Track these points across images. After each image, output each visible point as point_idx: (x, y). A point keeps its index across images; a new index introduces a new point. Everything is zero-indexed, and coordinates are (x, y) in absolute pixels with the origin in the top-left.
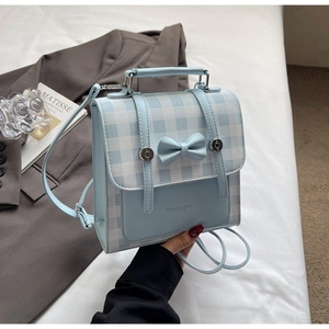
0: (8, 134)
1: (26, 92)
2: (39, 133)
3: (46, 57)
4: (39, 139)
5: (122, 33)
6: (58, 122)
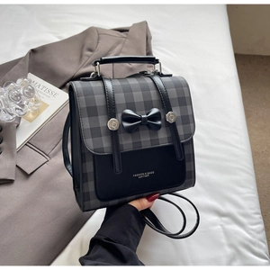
1: (19, 81)
2: (31, 116)
3: (33, 51)
6: (46, 106)
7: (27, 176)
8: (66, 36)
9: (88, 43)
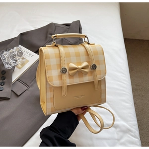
0: (7, 66)
1: (15, 48)
2: (20, 66)
3: (22, 34)
4: (20, 68)
5: (54, 24)
6: (28, 61)
7: (18, 96)
8: (39, 27)
9: (50, 31)
